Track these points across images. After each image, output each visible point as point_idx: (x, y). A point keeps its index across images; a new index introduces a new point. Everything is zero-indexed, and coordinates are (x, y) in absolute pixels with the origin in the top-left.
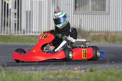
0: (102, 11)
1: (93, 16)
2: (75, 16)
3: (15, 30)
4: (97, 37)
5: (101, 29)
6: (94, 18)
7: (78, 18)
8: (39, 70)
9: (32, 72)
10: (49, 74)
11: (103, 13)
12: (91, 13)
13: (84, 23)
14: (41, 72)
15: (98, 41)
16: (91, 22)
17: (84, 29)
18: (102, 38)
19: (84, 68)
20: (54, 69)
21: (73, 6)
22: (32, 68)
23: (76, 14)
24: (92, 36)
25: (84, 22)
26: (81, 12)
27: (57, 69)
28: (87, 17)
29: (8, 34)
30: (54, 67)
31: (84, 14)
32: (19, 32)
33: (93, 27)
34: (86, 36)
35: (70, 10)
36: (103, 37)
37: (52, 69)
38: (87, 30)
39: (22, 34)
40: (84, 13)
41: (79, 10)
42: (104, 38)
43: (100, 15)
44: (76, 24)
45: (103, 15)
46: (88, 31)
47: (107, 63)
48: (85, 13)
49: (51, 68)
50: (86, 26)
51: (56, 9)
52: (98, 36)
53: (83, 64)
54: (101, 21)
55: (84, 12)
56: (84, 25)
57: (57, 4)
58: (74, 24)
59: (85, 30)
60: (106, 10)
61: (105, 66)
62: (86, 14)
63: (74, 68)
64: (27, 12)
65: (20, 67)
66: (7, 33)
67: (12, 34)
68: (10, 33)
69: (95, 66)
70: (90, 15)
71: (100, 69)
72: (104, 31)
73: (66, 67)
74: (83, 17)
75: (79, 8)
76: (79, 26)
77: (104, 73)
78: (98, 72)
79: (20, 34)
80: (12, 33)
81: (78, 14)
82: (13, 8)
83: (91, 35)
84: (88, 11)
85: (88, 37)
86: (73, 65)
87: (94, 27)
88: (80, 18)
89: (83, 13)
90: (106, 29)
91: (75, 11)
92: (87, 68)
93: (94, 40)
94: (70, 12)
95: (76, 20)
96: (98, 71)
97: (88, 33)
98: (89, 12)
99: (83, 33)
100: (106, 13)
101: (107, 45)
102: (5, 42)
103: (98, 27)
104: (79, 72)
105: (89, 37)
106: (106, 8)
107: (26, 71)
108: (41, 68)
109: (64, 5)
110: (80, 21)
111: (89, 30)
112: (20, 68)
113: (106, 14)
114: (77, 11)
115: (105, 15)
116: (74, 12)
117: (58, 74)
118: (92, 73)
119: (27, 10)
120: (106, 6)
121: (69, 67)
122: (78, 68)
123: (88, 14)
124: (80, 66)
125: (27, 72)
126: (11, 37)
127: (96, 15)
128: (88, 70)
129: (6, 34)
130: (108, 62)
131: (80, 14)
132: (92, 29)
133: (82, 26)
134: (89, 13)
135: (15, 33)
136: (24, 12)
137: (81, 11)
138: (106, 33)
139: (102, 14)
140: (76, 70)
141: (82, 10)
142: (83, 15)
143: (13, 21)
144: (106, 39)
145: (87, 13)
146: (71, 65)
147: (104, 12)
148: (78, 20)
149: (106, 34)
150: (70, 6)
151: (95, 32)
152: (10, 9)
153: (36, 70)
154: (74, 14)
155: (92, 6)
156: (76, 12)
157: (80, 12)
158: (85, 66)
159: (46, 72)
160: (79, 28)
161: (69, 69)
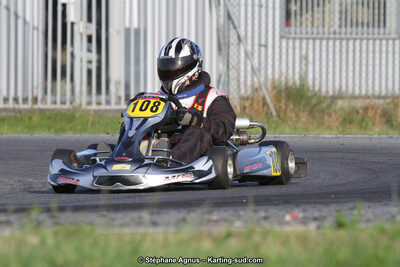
0: (373, 26)
1: (344, 43)
2: (287, 44)
3: (89, 92)
4: (357, 112)
5: (373, 88)
6: (347, 51)
7: (297, 51)
8: (167, 224)
9: (142, 230)
10: (199, 237)
11: (379, 34)
12: (337, 36)
13: (317, 69)
14: (171, 230)
15: (361, 127)
16: (337, 63)
17: (317, 88)
18: (374, 115)
19: (317, 214)
20: (217, 221)
21: (277, 13)
22: (140, 218)
23: (288, 39)
24: (342, 109)
25: (317, 63)
26: (307, 33)
27: (226, 221)
28: (324, 49)
29: (67, 106)
30: (216, 213)
31: (314, 39)
32: (103, 97)
33: (344, 81)
34: (322, 111)
35: (270, 26)
36: (379, 112)
37: (210, 221)
38: (327, 92)
39: (113, 106)
40: (314, 36)
41: (298, 24)
42: (381, 116)
43: (368, 40)
44: (290, 71)
45: (378, 42)
46: (331, 93)
47: (390, 200)
48: (318, 33)
49: (206, 216)
50: (324, 76)
51: (222, 20)
52: (361, 111)
53: (310, 203)
54: (371, 62)
55: (315, 30)
56: (317, 76)
57: (225, 5)
58: (284, 70)
59: (320, 90)
60: (388, 25)
61: (386, 209)
62: (321, 39)
63: (283, 216)
64: (127, 31)
65: (104, 213)
66: (63, 103)
67: (80, 105)
68: (71, 103)
69: (351, 209)
70: (335, 39)
71: (368, 221)
72: (384, 93)
73: (256, 211)
74: (311, 47)
75: (298, 17)
76: (301, 78)
77: (383, 231)
78: (362, 230)
79: (103, 107)
80: (78, 101)
81: (294, 39)
82: (81, 20)
83: (337, 108)
84: (330, 27)
85: (329, 115)
86: (280, 207)
87: (350, 81)
88: (304, 52)
89: (312, 33)
90: (390, 88)
91: (286, 29)
92: (325, 218)
93: (350, 123)
94: (270, 33)
95: (290, 58)
96: (362, 226)
97: (328, 102)
98: (332, 30)
99: (314, 102)
100: (390, 34)
101: (393, 141)
102: (56, 131)
103: (363, 81)
104: (300, 228)
105: (333, 115)
106: (388, 18)
107: (123, 226)
108: (173, 215)
109: (250, 8)
110: (304, 62)
111: (334, 90)
112: (104, 216)
113: (387, 36)
114: (292, 29)
115: (384, 42)
116: (281, 30)
117: (229, 235)
118: (342, 233)
119: (127, 25)
120: (388, 12)
121: (266, 211)
122: (295, 218)
123: (328, 39)
124: (304, 211)
125: (127, 231)
126: (77, 115)
127: (355, 40)
128: (328, 223)
129: (58, 106)
130: (395, 196)
131: (301, 39)
132: (344, 88)
133: (310, 76)
134: (332, 36)
135: (89, 103)
136: (118, 32)
137: (307, 26)
138: (388, 101)
139: (376, 36)
140: (288, 223)
141: (310, 25)
142: (311, 42)
143: (81, 61)
144: (388, 119)
145: (324, 33)
146: (273, 207)
147: (382, 30)
148: (297, 58)
149: (388, 104)
150: (270, 12)
151: (354, 97)
152: (72, 24)
153: (154, 224)
154: (282, 37)
155: (341, 12)
156: (290, 33)
157: (304, 32)
158: (320, 210)
159: (187, 231)
160: (298, 83)
161: (266, 218)
